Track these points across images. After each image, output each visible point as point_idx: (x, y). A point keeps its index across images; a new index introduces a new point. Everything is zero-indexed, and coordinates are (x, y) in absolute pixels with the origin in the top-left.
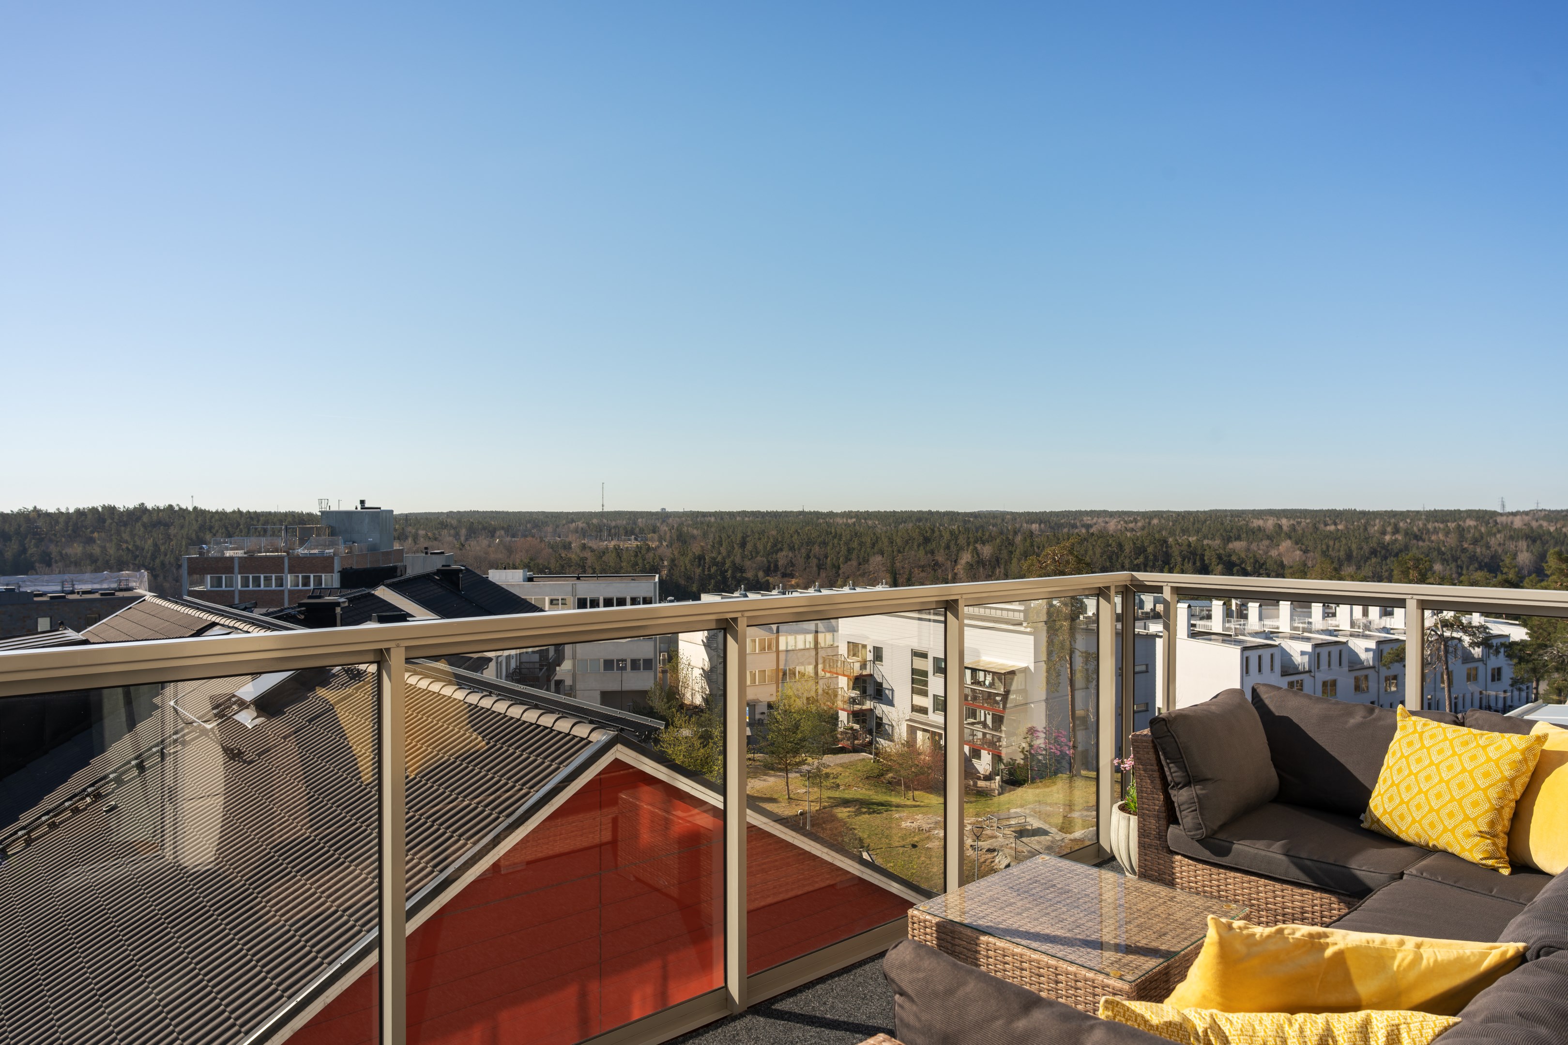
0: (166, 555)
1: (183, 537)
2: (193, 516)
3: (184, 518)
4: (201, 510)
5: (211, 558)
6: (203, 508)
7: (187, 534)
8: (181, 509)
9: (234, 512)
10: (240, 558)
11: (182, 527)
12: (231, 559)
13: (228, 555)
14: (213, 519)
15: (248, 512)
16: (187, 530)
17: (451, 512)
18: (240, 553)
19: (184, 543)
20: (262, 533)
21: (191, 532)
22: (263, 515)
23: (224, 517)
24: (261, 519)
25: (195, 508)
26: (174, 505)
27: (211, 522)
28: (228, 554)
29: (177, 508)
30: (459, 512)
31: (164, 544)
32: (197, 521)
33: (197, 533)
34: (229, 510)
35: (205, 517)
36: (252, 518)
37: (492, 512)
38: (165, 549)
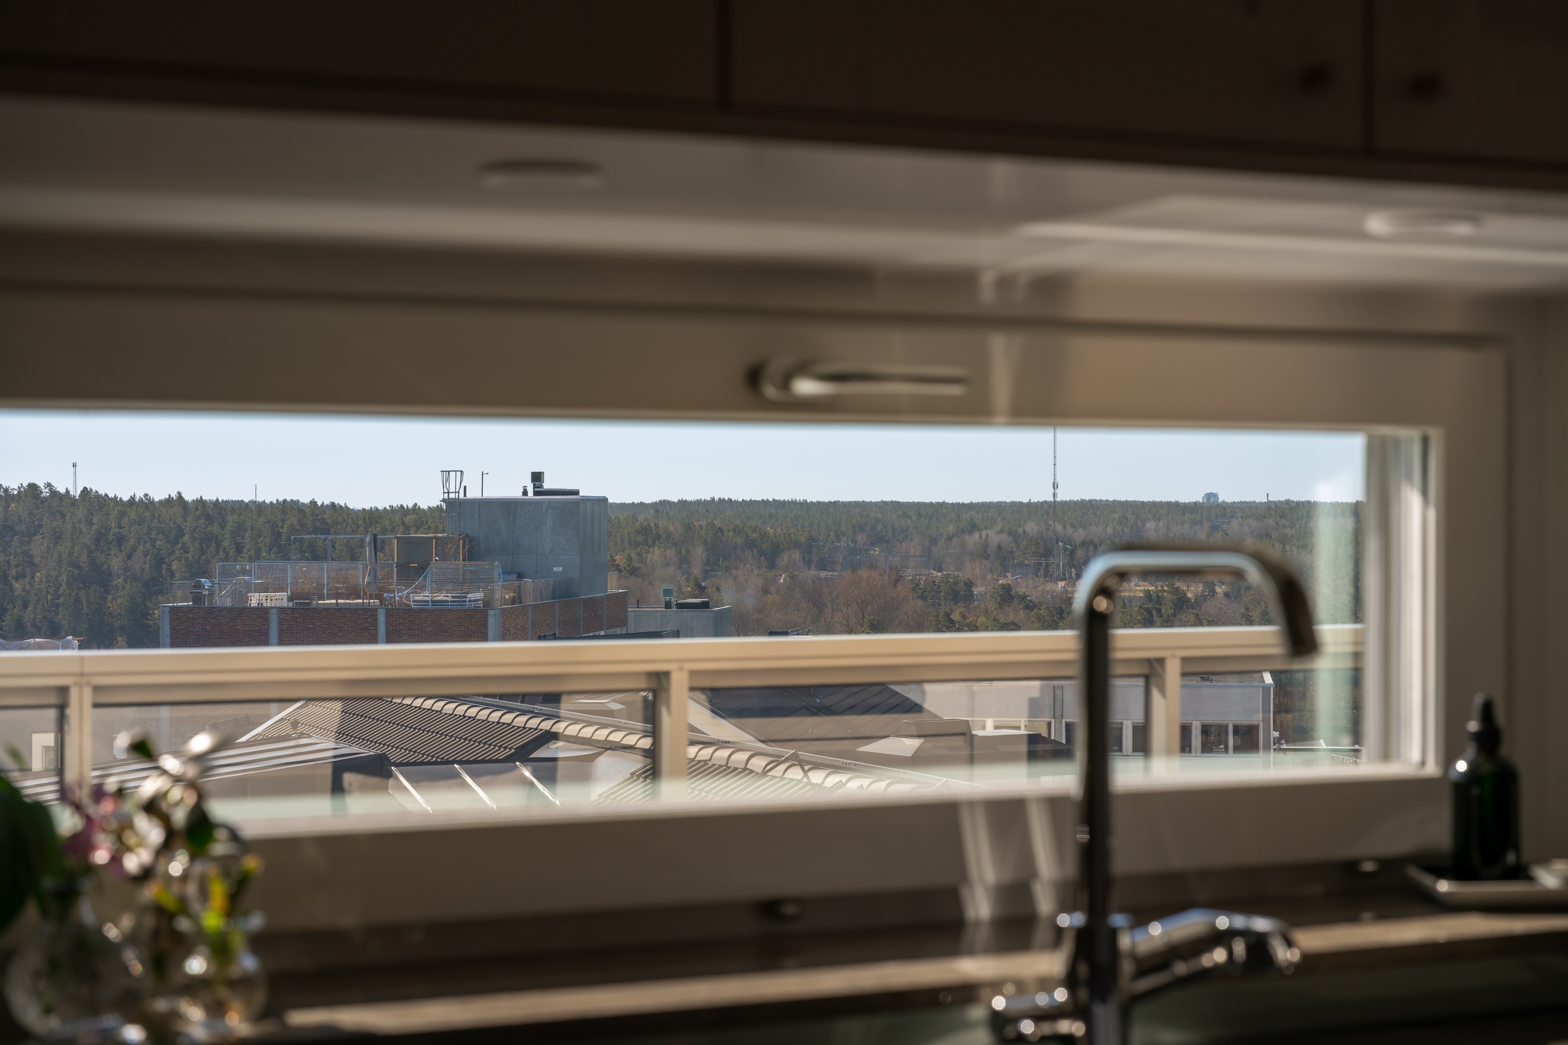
0: (25, 606)
1: (60, 561)
2: (81, 513)
3: (63, 516)
4: (97, 496)
5: (221, 609)
6: (102, 492)
7: (71, 554)
8: (54, 493)
9: (169, 501)
10: (281, 610)
11: (57, 537)
12: (263, 612)
13: (254, 603)
14: (125, 521)
15: (200, 502)
16: (69, 544)
17: (664, 503)
18: (279, 599)
19: (64, 578)
20: (232, 553)
21: (77, 549)
22: (233, 510)
23: (147, 514)
24: (230, 518)
25: (85, 492)
26: (41, 485)
27: (120, 527)
28: (255, 599)
29: (46, 492)
30: (683, 503)
31: (20, 576)
32: (90, 523)
33: (91, 552)
34: (158, 496)
35: (108, 514)
36: (209, 518)
37: (765, 503)
38: (24, 589)
